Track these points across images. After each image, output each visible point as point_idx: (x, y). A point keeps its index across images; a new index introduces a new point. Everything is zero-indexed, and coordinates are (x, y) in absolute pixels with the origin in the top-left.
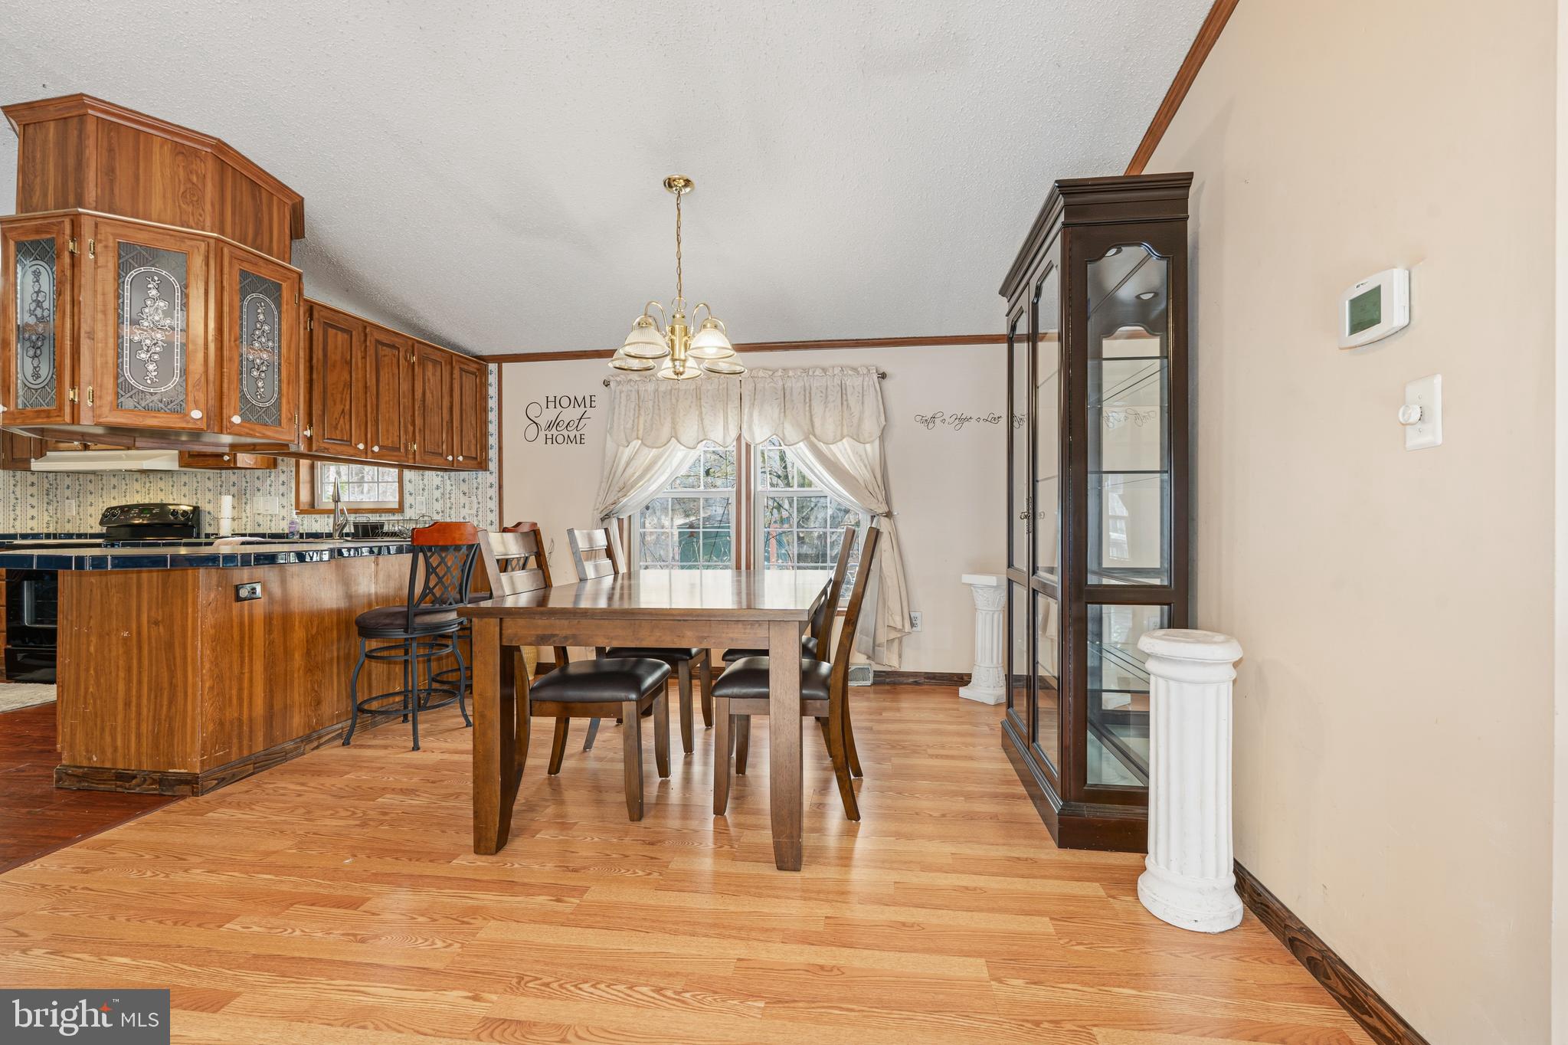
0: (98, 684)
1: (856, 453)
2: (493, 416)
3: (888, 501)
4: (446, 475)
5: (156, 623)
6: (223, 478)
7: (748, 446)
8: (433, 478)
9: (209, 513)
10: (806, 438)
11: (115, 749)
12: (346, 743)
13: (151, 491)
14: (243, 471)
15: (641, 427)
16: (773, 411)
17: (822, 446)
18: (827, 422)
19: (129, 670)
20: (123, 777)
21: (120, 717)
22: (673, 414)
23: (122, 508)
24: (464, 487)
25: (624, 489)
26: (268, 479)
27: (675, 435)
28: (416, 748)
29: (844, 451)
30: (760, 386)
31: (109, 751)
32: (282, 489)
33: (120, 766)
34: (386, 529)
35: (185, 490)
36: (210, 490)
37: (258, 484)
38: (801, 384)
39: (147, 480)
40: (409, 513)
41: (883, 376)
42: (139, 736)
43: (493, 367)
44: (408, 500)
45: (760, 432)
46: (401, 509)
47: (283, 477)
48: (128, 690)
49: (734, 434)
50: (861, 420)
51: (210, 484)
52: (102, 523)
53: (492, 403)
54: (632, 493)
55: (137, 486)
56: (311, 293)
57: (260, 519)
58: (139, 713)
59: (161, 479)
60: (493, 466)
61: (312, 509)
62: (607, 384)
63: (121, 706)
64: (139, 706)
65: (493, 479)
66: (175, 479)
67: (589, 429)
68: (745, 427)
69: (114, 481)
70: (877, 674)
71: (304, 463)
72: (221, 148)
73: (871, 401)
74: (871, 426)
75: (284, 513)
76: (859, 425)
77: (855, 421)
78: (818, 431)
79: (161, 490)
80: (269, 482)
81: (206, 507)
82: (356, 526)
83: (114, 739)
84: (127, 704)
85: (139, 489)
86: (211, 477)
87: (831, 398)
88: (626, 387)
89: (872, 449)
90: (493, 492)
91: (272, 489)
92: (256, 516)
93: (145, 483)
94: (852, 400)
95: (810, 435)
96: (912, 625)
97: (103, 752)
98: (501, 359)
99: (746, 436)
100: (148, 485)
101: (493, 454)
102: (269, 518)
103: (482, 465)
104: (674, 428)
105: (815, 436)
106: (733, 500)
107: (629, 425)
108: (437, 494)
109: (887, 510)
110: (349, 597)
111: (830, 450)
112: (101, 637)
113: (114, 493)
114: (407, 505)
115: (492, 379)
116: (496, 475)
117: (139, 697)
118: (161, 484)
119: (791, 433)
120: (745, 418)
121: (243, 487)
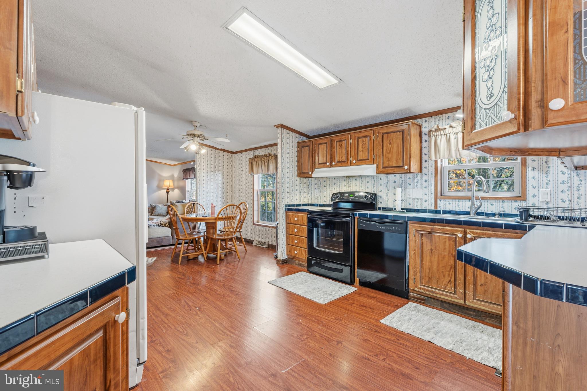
6: (388, 179)
9: (380, 197)
13: (351, 186)
14: (400, 174)
23: (340, 193)
26: (416, 179)
32: (425, 184)
35: (368, 185)
36: (381, 185)
37: (409, 181)
39: (349, 180)
47: (426, 177)
51: (384, 182)
52: (331, 200)
55: (345, 183)
57: (410, 201)
59: (356, 180)
66: (363, 179)
69: (334, 181)
75: (426, 197)
79: (356, 185)
80: (416, 180)
81: (379, 194)
85: (346, 185)
86: (382, 178)
91: (419, 184)
92: (408, 199)
93: (348, 182)
100: (350, 183)
102: (416, 200)
113: (335, 186)
118: (356, 182)
121: (400, 183)
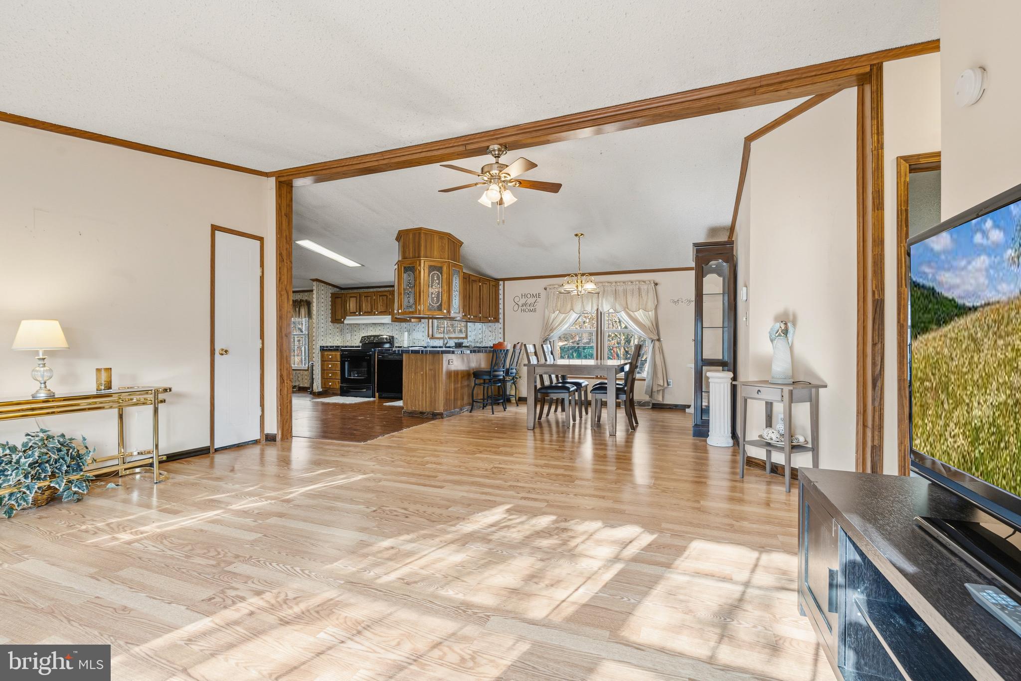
0: (414, 388)
1: (645, 315)
2: (501, 302)
3: (658, 334)
4: (483, 324)
5: (431, 370)
6: (402, 326)
7: (601, 313)
8: (479, 325)
9: (398, 338)
10: (624, 310)
11: (419, 405)
12: (470, 412)
13: (376, 331)
15: (559, 305)
16: (612, 299)
17: (631, 313)
18: (633, 302)
19: (423, 383)
20: (422, 413)
21: (420, 397)
22: (572, 301)
23: (368, 336)
24: (490, 329)
25: (552, 330)
26: (418, 326)
27: (572, 309)
28: (493, 414)
29: (640, 315)
30: (606, 289)
31: (417, 406)
32: (423, 330)
33: (421, 410)
34: (463, 345)
35: (388, 330)
37: (415, 328)
38: (622, 288)
39: (375, 327)
40: (469, 339)
41: (656, 284)
42: (426, 402)
43: (501, 283)
44: (469, 334)
45: (606, 307)
46: (466, 337)
47: (423, 325)
48: (423, 389)
49: (595, 308)
50: (647, 302)
51: (397, 328)
52: (361, 342)
53: (501, 297)
54: (555, 332)
55: (371, 328)
56: (464, 271)
57: (413, 340)
58: (426, 395)
59: (380, 326)
60: (501, 321)
61: (433, 337)
62: (545, 289)
63: (421, 393)
64: (426, 393)
65: (501, 326)
66: (383, 326)
67: (539, 306)
68: (600, 305)
69: (363, 327)
70: (653, 404)
71: (430, 321)
72: (449, 235)
73: (651, 294)
74: (651, 305)
75: (423, 338)
76: (646, 304)
77: (645, 303)
78: (629, 307)
79: (379, 330)
80: (418, 328)
81: (396, 336)
82: (456, 343)
83: (419, 403)
84: (423, 393)
86: (395, 326)
87: (635, 294)
88: (553, 290)
89: (652, 314)
90: (501, 331)
91: (419, 330)
94: (644, 294)
95: (626, 308)
96: (668, 385)
97: (416, 406)
98: (504, 280)
99: (600, 309)
101: (501, 316)
102: (418, 340)
103: (496, 320)
104: (572, 306)
105: (628, 308)
106: (594, 334)
107: (555, 305)
108: (480, 331)
109: (658, 338)
110: (469, 367)
111: (635, 315)
112: (415, 374)
113: (363, 331)
114: (468, 336)
115: (501, 287)
116: (502, 324)
117: (426, 390)
118: (379, 328)
119: (618, 308)
120: (600, 302)
121: (409, 329)
